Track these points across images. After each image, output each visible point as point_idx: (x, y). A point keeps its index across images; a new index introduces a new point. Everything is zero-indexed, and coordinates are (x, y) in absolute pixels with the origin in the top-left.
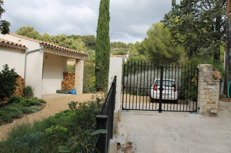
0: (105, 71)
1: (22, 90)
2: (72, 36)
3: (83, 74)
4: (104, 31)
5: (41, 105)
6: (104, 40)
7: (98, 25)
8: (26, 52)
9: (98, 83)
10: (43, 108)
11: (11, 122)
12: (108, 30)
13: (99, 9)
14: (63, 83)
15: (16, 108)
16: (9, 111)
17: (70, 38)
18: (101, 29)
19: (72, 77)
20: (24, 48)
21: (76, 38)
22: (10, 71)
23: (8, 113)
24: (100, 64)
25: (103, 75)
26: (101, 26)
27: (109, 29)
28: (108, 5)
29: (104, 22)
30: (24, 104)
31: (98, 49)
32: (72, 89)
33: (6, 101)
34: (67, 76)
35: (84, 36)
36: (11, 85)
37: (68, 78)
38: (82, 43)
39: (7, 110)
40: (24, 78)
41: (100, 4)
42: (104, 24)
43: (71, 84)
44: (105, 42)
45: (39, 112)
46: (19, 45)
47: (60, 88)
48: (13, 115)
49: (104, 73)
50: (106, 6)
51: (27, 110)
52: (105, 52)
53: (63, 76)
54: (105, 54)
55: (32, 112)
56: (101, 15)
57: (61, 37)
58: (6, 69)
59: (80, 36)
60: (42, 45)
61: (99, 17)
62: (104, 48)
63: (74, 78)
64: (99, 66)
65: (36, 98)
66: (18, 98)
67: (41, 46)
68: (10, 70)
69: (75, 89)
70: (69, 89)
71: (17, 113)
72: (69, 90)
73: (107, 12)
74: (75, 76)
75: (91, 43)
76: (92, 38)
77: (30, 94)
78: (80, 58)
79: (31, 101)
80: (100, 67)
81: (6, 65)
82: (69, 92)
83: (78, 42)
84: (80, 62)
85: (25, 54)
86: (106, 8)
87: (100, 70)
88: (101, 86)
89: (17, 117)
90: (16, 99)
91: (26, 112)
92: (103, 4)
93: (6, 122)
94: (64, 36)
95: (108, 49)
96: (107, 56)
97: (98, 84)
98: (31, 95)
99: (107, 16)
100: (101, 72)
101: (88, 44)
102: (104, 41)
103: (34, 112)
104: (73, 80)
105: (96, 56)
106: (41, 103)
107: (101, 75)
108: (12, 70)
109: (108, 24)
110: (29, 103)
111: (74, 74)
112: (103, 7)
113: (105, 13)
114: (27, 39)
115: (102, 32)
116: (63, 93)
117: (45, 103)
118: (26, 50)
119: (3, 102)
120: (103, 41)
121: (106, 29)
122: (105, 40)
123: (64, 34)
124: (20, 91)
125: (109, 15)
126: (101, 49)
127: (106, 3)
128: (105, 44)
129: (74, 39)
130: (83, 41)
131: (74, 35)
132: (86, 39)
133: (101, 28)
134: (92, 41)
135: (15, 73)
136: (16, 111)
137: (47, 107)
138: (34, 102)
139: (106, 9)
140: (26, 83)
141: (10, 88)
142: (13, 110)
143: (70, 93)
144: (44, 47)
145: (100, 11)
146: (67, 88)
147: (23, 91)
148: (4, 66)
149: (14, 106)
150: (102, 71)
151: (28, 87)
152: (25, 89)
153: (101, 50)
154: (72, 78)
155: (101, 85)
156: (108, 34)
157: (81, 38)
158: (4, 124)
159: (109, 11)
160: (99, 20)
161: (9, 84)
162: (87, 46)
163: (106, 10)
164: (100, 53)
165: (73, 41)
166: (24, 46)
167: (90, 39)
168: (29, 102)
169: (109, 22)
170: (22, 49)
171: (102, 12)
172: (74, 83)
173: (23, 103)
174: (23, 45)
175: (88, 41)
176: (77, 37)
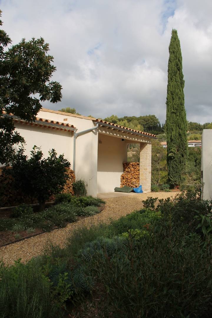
0: (182, 159)
1: (71, 186)
2: (125, 118)
3: (151, 164)
4: (177, 101)
5: (99, 206)
6: (178, 114)
7: (168, 93)
8: (75, 134)
9: (172, 176)
10: (102, 210)
11: (64, 226)
12: (182, 100)
13: (168, 71)
14: (123, 178)
15: (68, 209)
16: (60, 211)
17: (123, 120)
18: (173, 99)
19: (135, 168)
20: (71, 129)
21: (130, 121)
22: (58, 158)
23: (60, 214)
24: (174, 149)
25: (178, 165)
26: (172, 94)
27: (184, 98)
28: (181, 63)
29: (176, 89)
30: (77, 204)
31: (170, 127)
32: (136, 186)
33: (52, 200)
34: (129, 168)
35: (141, 117)
36: (61, 177)
37: (129, 170)
38: (139, 126)
39: (57, 211)
40: (73, 170)
41: (169, 64)
42: (177, 91)
43: (135, 179)
44: (180, 117)
45: (99, 214)
46: (65, 125)
47: (119, 185)
48: (66, 217)
49: (180, 162)
50: (177, 65)
51: (82, 212)
52: (181, 131)
53: (123, 168)
54: (180, 135)
55: (89, 215)
56: (171, 79)
57: (111, 119)
58: (52, 156)
59: (136, 118)
60: (96, 123)
61: (169, 82)
62: (179, 126)
63: (139, 170)
64: (172, 152)
65: (91, 197)
66: (68, 197)
67: (95, 125)
68: (58, 156)
69: (141, 186)
70: (132, 185)
71: (70, 215)
72: (132, 187)
73: (180, 74)
74: (140, 167)
75: (151, 126)
76: (152, 119)
77: (82, 191)
78: (146, 142)
79: (86, 200)
80: (174, 153)
81: (53, 149)
82: (132, 189)
83: (134, 126)
84: (146, 147)
85: (73, 137)
86: (177, 68)
87: (174, 158)
88: (176, 181)
89: (71, 220)
90: (66, 198)
91: (82, 215)
92: (173, 64)
93: (58, 226)
94: (114, 119)
95: (185, 127)
96: (183, 138)
97: (171, 178)
98: (84, 192)
99: (179, 80)
100: (175, 161)
101: (147, 128)
102: (178, 116)
103: (92, 215)
104: (137, 173)
105: (168, 138)
106: (99, 203)
107: (176, 165)
108: (61, 157)
109: (181, 91)
110: (83, 203)
111: (138, 164)
112: (174, 67)
113: (176, 76)
114: (76, 117)
115: (174, 103)
116: (124, 191)
117: (104, 203)
118: (75, 131)
119: (48, 201)
120: (176, 116)
121: (179, 98)
122: (180, 115)
123: (114, 116)
124: (69, 188)
125: (182, 78)
126: (175, 127)
127: (177, 60)
128: (179, 120)
129: (128, 122)
130: (140, 123)
131: (127, 117)
132: (143, 121)
133: (173, 97)
134: (152, 122)
135: (64, 160)
136: (69, 213)
137: (108, 208)
138: (89, 202)
139: (179, 70)
140: (76, 176)
141: (60, 181)
142: (65, 211)
143: (133, 191)
144: (99, 125)
145: (169, 74)
146: (129, 185)
147: (73, 188)
148: (51, 152)
149: (64, 205)
150: (177, 159)
151: (79, 181)
152: (75, 184)
153: (174, 130)
154: (136, 170)
155: (175, 179)
156: (184, 105)
157: (138, 120)
158: (57, 229)
159: (182, 73)
160: (169, 87)
161: (58, 176)
162: (146, 130)
163: (178, 72)
164: (174, 133)
165: (127, 124)
166: (72, 126)
167: (149, 120)
168: (84, 201)
169: (183, 87)
170: (69, 131)
171: (173, 74)
172: (139, 177)
173: (75, 202)
174: (70, 124)
175: (147, 124)
176: (132, 119)
